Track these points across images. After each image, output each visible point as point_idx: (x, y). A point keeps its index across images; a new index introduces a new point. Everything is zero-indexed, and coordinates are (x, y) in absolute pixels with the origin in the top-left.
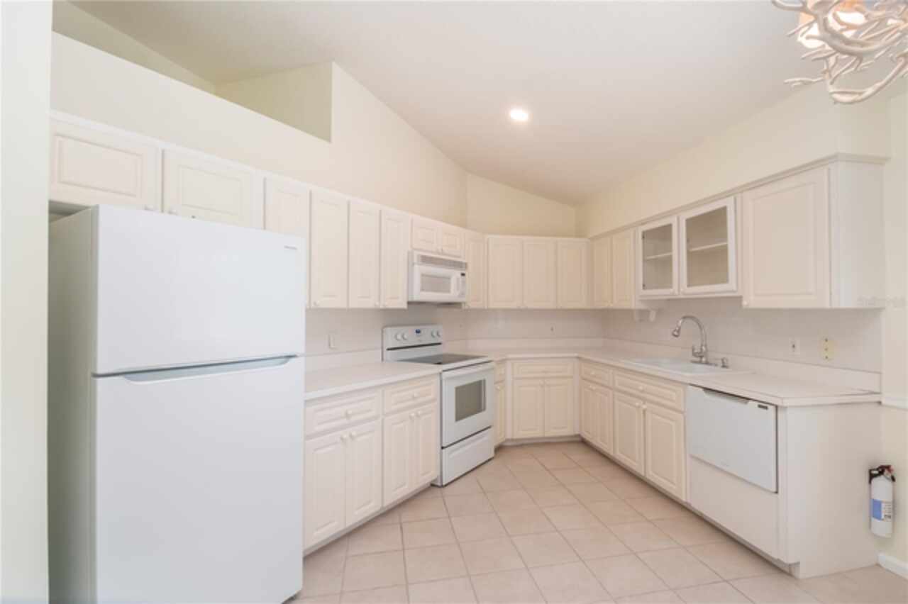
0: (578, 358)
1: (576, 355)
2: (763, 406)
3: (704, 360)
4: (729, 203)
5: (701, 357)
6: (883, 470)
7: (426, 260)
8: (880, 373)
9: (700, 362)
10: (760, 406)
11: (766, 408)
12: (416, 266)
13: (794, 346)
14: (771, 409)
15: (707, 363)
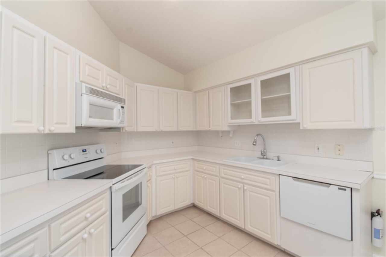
0: (193, 159)
1: (192, 157)
2: (342, 188)
3: (265, 157)
4: (291, 71)
5: (264, 156)
6: (378, 213)
7: (94, 92)
8: (373, 162)
9: (263, 158)
10: (339, 189)
11: (345, 190)
12: (85, 96)
13: (318, 149)
14: (349, 190)
15: (267, 159)
